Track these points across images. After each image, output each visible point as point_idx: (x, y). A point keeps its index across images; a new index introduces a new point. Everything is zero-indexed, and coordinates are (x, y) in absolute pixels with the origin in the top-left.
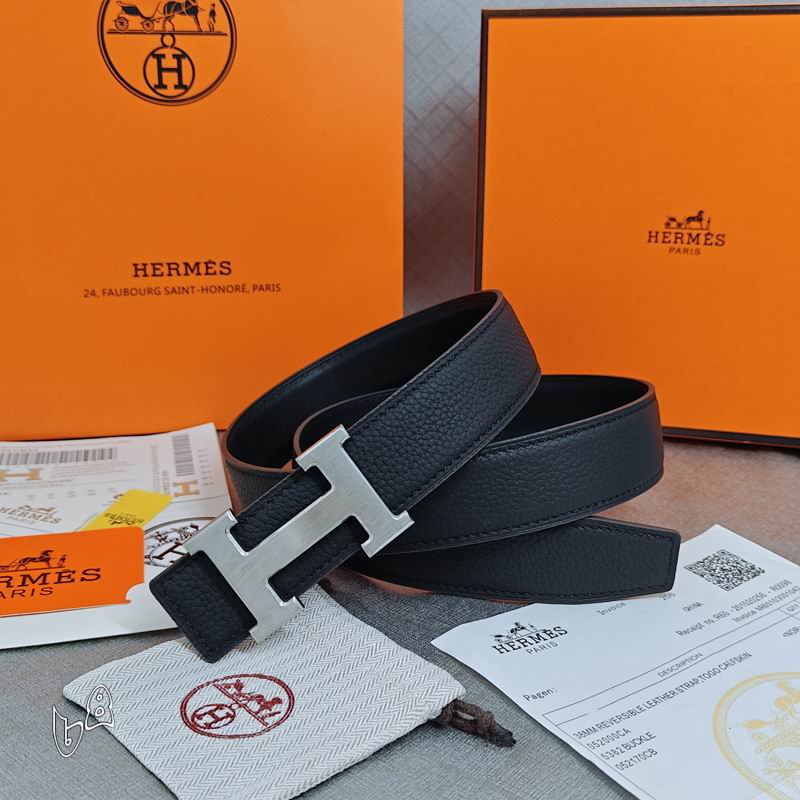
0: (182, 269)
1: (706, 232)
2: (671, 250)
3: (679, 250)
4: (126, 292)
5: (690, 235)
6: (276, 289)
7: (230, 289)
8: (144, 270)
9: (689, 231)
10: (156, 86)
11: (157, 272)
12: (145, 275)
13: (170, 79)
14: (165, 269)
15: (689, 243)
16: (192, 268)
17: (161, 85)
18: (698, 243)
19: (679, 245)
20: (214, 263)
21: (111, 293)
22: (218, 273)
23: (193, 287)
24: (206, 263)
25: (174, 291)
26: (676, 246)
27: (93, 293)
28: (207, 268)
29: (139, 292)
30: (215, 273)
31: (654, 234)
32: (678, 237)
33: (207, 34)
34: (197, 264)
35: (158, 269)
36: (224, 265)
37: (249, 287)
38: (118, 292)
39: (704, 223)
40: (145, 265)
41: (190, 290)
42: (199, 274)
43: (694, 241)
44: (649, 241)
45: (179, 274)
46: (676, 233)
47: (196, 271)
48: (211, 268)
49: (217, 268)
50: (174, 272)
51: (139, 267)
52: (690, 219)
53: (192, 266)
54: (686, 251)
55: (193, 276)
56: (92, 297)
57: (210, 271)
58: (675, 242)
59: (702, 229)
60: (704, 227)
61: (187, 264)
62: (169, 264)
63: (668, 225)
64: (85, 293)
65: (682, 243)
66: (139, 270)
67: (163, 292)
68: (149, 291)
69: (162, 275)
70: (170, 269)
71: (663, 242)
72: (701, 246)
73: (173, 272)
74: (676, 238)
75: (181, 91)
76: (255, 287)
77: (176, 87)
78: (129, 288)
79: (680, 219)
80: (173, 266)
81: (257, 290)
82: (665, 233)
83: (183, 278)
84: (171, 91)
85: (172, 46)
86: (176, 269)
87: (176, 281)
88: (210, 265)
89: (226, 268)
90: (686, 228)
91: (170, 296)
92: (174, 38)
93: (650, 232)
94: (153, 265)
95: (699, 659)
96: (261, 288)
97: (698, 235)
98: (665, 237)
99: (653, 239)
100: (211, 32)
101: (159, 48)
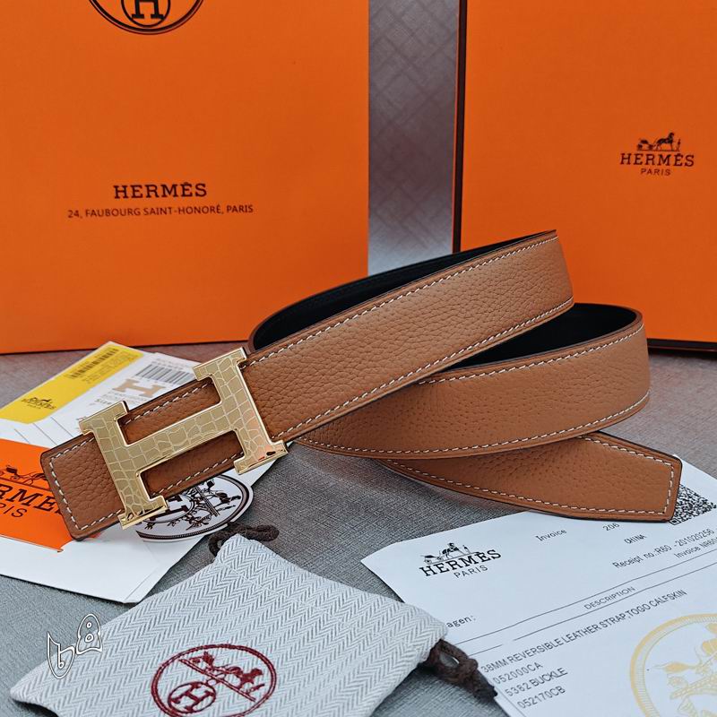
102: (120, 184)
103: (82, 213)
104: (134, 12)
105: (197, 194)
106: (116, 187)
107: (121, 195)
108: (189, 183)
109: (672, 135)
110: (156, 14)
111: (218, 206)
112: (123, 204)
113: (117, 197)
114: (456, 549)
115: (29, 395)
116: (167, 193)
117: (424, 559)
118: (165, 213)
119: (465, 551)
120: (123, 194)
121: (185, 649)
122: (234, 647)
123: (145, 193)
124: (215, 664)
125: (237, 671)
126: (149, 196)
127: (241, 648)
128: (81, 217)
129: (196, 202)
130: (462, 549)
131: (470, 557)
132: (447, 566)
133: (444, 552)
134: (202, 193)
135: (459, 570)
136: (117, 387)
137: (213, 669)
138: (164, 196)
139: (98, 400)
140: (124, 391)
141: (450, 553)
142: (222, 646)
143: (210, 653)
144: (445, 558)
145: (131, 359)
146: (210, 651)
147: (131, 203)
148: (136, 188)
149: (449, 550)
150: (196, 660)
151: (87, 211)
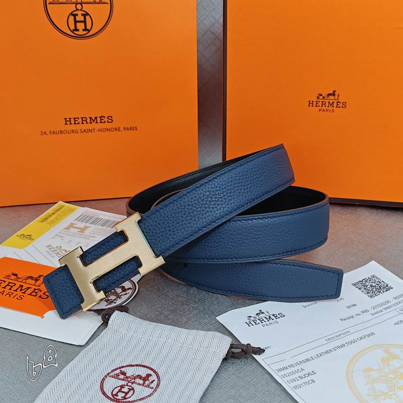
0: (88, 120)
1: (337, 101)
2: (320, 110)
3: (324, 110)
4: (61, 132)
5: (329, 102)
6: (135, 129)
7: (112, 130)
8: (70, 121)
9: (329, 101)
10: (73, 30)
11: (76, 122)
12: (71, 124)
13: (81, 26)
14: (80, 120)
15: (328, 107)
16: (93, 120)
17: (76, 29)
18: (333, 107)
19: (324, 108)
20: (104, 117)
21: (54, 133)
22: (106, 122)
24: (100, 117)
25: (85, 131)
26: (322, 108)
27: (45, 133)
28: (101, 119)
29: (67, 132)
30: (105, 122)
31: (312, 102)
32: (323, 104)
33: (98, 3)
34: (96, 118)
36: (109, 118)
37: (122, 129)
38: (58, 133)
39: (336, 96)
40: (70, 119)
41: (93, 130)
42: (97, 122)
43: (331, 105)
44: (309, 106)
45: (87, 123)
46: (322, 102)
47: (95, 121)
48: (103, 119)
49: (106, 119)
51: (67, 120)
52: (329, 95)
53: (93, 119)
54: (327, 110)
55: (94, 124)
56: (45, 135)
57: (103, 121)
58: (322, 106)
59: (335, 100)
60: (336, 98)
61: (91, 118)
62: (82, 118)
63: (318, 97)
64: (41, 133)
65: (326, 106)
66: (67, 121)
67: (79, 132)
68: (73, 131)
69: (79, 123)
70: (83, 120)
71: (316, 106)
72: (334, 108)
73: (84, 122)
75: (86, 32)
77: (83, 30)
78: (63, 130)
79: (324, 94)
80: (84, 119)
81: (126, 130)
82: (317, 102)
83: (89, 125)
84: (81, 32)
85: (81, 10)
86: (86, 120)
87: (85, 126)
88: (102, 118)
89: (110, 119)
90: (327, 99)
91: (83, 134)
93: (309, 101)
94: (74, 118)
95: (348, 334)
96: (128, 129)
97: (333, 103)
98: (317, 104)
99: (311, 105)
100: (100, 3)
101: (74, 11)
102: (67, 117)
103: (48, 132)
104: (74, 28)
105: (108, 122)
106: (66, 119)
107: (68, 123)
108: (104, 116)
109: (334, 91)
110: (85, 29)
111: (119, 128)
112: (69, 127)
114: (263, 313)
115: (19, 233)
117: (247, 318)
118: (92, 132)
119: (267, 314)
120: (69, 122)
121: (110, 371)
122: (134, 366)
123: (81, 122)
124: (127, 375)
125: (139, 377)
126: (83, 123)
127: (137, 365)
128: (48, 135)
129: (107, 126)
130: (266, 313)
131: (269, 317)
132: (258, 321)
133: (257, 314)
134: (110, 121)
135: (264, 323)
136: (65, 227)
137: (127, 377)
138: (91, 123)
139: (56, 235)
140: (69, 230)
141: (260, 315)
142: (127, 366)
143: (123, 371)
144: (258, 317)
146: (123, 369)
147: (73, 127)
148: (76, 119)
149: (259, 313)
150: (118, 375)
151: (50, 131)
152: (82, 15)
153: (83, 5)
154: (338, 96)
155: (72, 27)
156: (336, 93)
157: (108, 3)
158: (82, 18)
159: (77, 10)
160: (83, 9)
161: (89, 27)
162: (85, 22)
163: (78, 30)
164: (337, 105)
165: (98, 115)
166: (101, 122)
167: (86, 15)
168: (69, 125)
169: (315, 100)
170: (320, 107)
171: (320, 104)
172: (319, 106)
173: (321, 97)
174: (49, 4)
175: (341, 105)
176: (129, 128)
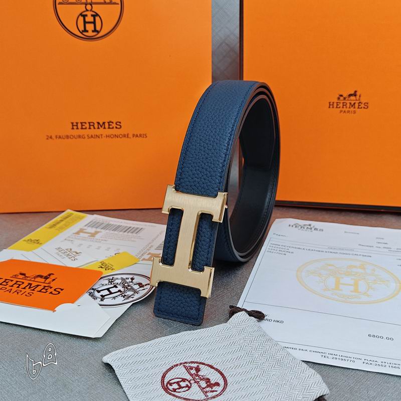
0: (96, 126)
1: (358, 102)
2: (341, 111)
3: (345, 112)
4: (67, 137)
5: (350, 103)
6: (145, 136)
7: (121, 136)
8: (77, 126)
9: (349, 102)
10: (83, 31)
11: (84, 127)
12: (77, 128)
13: (90, 27)
14: (87, 125)
15: (350, 108)
16: (101, 125)
17: (85, 30)
18: (354, 108)
19: (345, 109)
20: (113, 123)
21: (60, 137)
22: (115, 127)
23: (102, 135)
24: (108, 123)
25: (92, 136)
26: (343, 110)
27: (51, 137)
28: (109, 125)
29: (74, 137)
30: (113, 128)
31: (331, 103)
32: (344, 105)
33: (108, 4)
34: (104, 123)
35: (84, 125)
36: (118, 123)
37: (131, 135)
38: (64, 137)
39: (358, 97)
40: (77, 123)
41: (100, 136)
42: (105, 128)
43: (352, 106)
44: (329, 107)
45: (94, 128)
46: (343, 103)
47: (103, 127)
49: (114, 125)
50: (92, 127)
52: (350, 95)
53: (101, 124)
54: (348, 112)
55: (101, 129)
56: (50, 139)
57: (111, 127)
58: (343, 107)
59: (356, 100)
60: (358, 99)
61: (98, 123)
62: (89, 123)
63: (339, 98)
64: (47, 137)
65: (346, 107)
66: (74, 125)
67: (86, 136)
68: (79, 137)
69: (86, 128)
70: (90, 125)
71: (337, 107)
72: (356, 109)
74: (343, 105)
76: (133, 135)
77: (93, 31)
78: (69, 135)
79: (345, 95)
80: (91, 124)
81: (134, 137)
82: (337, 103)
83: (97, 130)
84: (90, 34)
85: (91, 10)
86: (93, 126)
87: (93, 132)
88: (110, 124)
89: (119, 125)
90: (348, 100)
91: (89, 139)
92: (92, 6)
93: (330, 103)
94: (81, 123)
96: (137, 136)
97: (355, 103)
98: (337, 105)
99: (331, 106)
100: (111, 3)
101: (84, 12)
102: (74, 122)
103: (54, 137)
104: (83, 29)
105: (116, 128)
106: (72, 123)
107: (75, 127)
108: (112, 121)
109: (356, 92)
110: (95, 30)
111: (128, 134)
112: (76, 132)
113: (73, 128)
115: (27, 238)
116: (100, 127)
118: (99, 137)
123: (88, 127)
126: (90, 128)
128: (53, 139)
129: (115, 132)
134: (118, 127)
138: (98, 128)
145: (81, 218)
147: (81, 132)
151: (56, 136)
152: (92, 15)
153: (93, 5)
154: (360, 96)
155: (82, 28)
156: (358, 94)
157: (118, 4)
158: (91, 19)
159: (87, 10)
160: (93, 10)
161: (98, 28)
162: (94, 23)
163: (87, 31)
164: (359, 105)
165: (106, 121)
166: (109, 128)
167: (95, 15)
168: (75, 130)
169: (336, 100)
170: (341, 109)
171: (341, 105)
172: (340, 107)
173: (342, 98)
174: (59, 4)
175: (362, 106)
176: (139, 136)
